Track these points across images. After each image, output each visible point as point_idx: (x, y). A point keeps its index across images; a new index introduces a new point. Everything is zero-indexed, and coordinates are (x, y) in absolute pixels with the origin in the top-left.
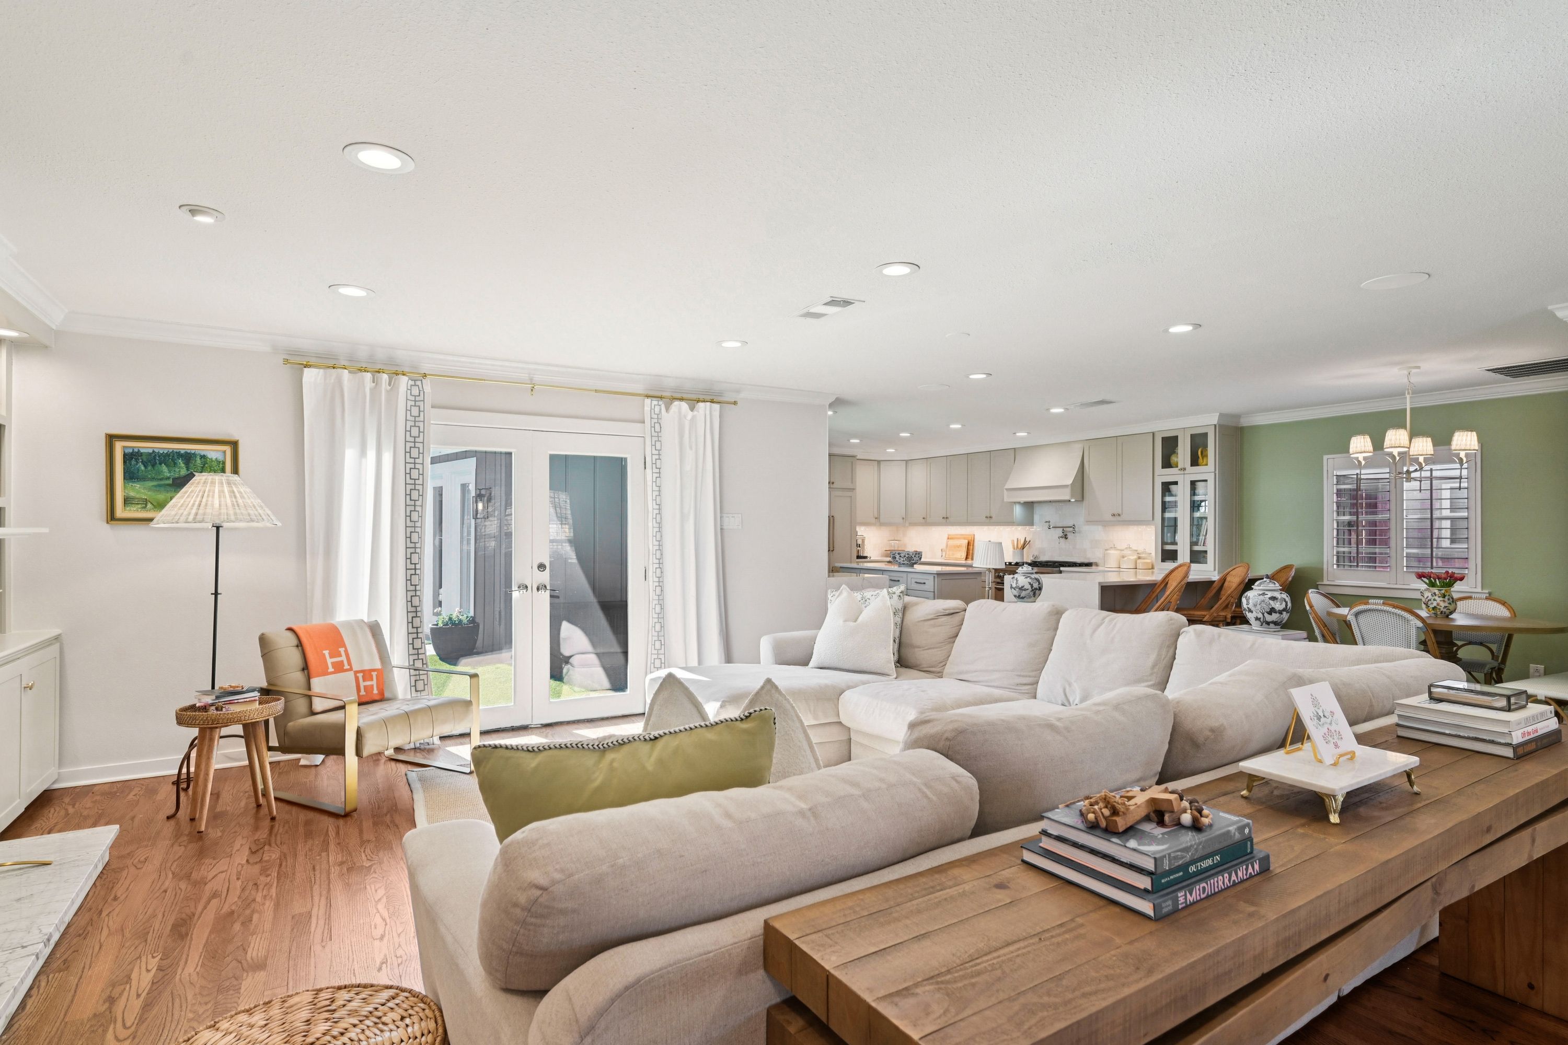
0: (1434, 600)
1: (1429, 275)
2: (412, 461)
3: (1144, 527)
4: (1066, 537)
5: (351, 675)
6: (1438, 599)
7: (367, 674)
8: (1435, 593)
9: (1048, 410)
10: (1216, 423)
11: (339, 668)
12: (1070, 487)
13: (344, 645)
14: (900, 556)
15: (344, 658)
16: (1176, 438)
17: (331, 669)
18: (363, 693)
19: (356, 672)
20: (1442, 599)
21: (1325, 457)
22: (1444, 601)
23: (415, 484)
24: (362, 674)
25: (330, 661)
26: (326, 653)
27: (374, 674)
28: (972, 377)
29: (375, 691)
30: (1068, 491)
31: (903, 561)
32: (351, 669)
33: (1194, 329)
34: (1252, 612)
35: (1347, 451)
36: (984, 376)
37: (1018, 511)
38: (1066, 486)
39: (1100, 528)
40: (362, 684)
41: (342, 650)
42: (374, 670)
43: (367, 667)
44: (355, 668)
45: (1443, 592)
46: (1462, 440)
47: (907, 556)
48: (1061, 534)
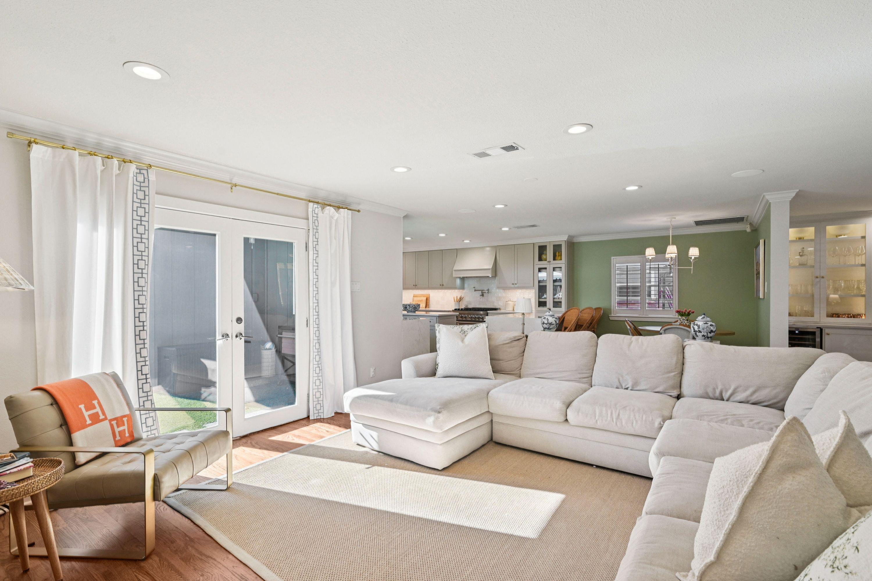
0: (684, 322)
1: (763, 171)
2: (139, 236)
3: (525, 290)
4: (483, 295)
5: (107, 423)
6: (686, 322)
7: (119, 421)
8: (684, 319)
9: (501, 229)
10: (566, 240)
11: (95, 419)
12: (491, 270)
13: (96, 398)
14: (410, 307)
15: (98, 410)
16: (545, 247)
17: (89, 422)
18: (118, 438)
19: (111, 421)
20: (687, 321)
21: (612, 258)
22: (688, 322)
23: (142, 255)
24: (115, 421)
25: (86, 414)
26: (82, 407)
27: (125, 419)
28: (497, 206)
29: (127, 435)
30: (490, 271)
31: (411, 309)
32: (106, 419)
33: (639, 188)
34: (701, 332)
35: (645, 254)
36: (503, 206)
37: (458, 281)
38: (489, 269)
39: (501, 291)
40: (117, 430)
41: (95, 402)
42: (124, 416)
43: (118, 414)
44: (109, 417)
45: (687, 318)
46: (694, 251)
47: (414, 306)
48: (481, 294)
